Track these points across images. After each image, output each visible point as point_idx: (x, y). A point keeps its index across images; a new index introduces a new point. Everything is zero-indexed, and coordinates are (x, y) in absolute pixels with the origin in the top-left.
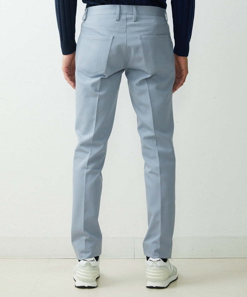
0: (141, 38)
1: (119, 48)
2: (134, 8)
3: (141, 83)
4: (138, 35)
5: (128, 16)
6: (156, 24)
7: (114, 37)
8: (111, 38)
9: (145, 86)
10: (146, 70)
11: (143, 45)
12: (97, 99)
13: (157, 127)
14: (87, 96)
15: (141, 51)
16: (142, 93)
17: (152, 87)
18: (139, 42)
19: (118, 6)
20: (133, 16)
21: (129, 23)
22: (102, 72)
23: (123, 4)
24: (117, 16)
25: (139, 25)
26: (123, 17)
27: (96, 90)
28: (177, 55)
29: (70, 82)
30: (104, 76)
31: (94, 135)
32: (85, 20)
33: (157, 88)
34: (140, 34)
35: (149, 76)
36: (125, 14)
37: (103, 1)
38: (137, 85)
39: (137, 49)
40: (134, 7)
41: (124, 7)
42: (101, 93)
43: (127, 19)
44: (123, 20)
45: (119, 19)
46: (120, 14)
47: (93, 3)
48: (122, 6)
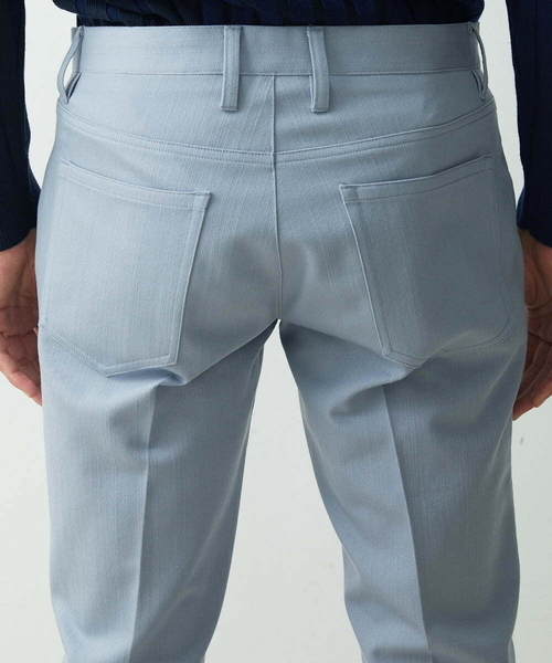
0: (354, 199)
1: (241, 256)
2: (313, 40)
3: (362, 402)
4: (337, 184)
5: (284, 85)
6: (430, 116)
7: (211, 199)
8: (200, 202)
9: (380, 420)
10: (384, 351)
11: (367, 236)
12: (143, 481)
13: (438, 610)
14: (95, 468)
15: (354, 260)
16: (362, 450)
17: (415, 420)
18: (342, 219)
19: (228, 35)
20: (312, 84)
21: (292, 120)
22: (164, 361)
23: (257, 21)
24: (225, 84)
25: (341, 132)
26: (260, 90)
27: (134, 444)
28: (537, 238)
29: (15, 377)
30: (173, 377)
31: (135, 647)
32: (69, 91)
33: (440, 428)
34: (350, 176)
35: (398, 374)
36: (266, 75)
37: (152, 9)
38: (335, 413)
39: (331, 255)
40: (314, 38)
41: (263, 37)
42: (162, 455)
43: (279, 104)
44: (256, 106)
45: (238, 102)
46: (244, 74)
47: (103, 14)
48: (250, 30)
